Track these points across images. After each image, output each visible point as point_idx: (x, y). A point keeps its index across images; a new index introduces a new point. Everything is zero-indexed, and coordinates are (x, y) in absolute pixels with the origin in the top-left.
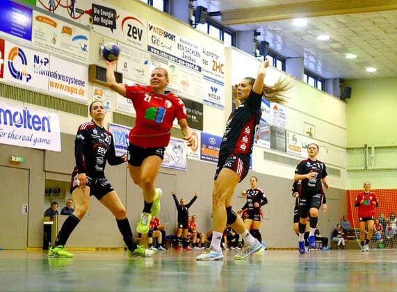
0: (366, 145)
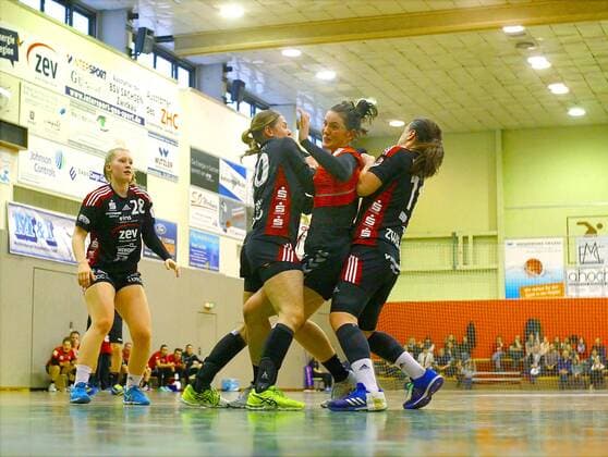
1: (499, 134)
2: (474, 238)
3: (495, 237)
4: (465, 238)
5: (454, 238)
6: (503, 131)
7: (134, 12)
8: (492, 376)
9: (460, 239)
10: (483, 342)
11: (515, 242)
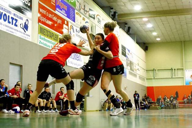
0: (154, 69)
1: (183, 42)
2: (177, 69)
3: (183, 69)
4: (175, 69)
5: (172, 69)
6: (184, 41)
7: (112, 7)
8: (184, 105)
9: (173, 70)
10: (181, 96)
11: (188, 70)
